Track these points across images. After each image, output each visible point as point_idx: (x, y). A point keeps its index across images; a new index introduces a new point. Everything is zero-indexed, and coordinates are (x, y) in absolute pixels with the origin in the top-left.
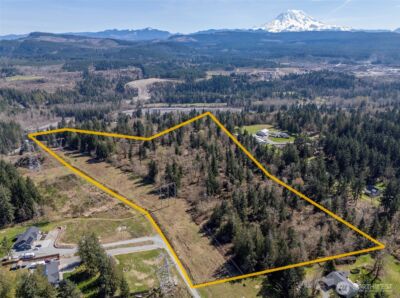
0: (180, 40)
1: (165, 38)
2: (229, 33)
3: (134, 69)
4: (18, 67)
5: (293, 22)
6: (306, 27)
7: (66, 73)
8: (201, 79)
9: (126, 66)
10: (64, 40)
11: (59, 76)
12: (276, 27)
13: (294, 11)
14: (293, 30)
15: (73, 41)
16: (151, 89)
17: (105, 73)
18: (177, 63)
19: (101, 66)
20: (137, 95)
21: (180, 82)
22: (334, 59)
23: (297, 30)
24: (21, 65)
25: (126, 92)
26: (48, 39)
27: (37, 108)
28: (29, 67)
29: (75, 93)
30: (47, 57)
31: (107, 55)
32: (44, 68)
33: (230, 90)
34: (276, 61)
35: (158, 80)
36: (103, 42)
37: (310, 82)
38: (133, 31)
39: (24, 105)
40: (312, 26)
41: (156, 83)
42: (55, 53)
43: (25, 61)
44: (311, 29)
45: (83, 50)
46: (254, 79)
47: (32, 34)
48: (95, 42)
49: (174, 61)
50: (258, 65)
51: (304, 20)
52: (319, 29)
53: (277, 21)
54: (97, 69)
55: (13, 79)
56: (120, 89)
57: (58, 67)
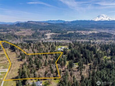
0: (66, 23)
1: (62, 23)
2: (81, 21)
3: (49, 30)
4: (21, 29)
5: (102, 18)
6: (107, 19)
7: (32, 31)
8: (65, 34)
9: (48, 30)
10: (35, 23)
11: (29, 32)
12: (97, 19)
13: (103, 15)
14: (103, 20)
15: (37, 23)
16: (51, 36)
17: (41, 31)
18: (62, 29)
19: (41, 30)
20: (47, 37)
21: (59, 34)
22: (110, 29)
23: (104, 20)
24: (22, 29)
25: (44, 36)
26: (31, 23)
27: (20, 39)
28: (23, 30)
29: (31, 36)
30: (29, 27)
31: (44, 27)
32: (27, 30)
33: (73, 37)
34: (91, 29)
35: (54, 33)
36: (45, 23)
37: (98, 35)
38: (55, 21)
39: (17, 39)
40: (109, 19)
41: (53, 34)
42: (32, 26)
43: (24, 28)
44: (108, 20)
45: (39, 25)
46: (81, 34)
47: (28, 22)
48: (43, 24)
49: (61, 28)
50: (84, 30)
51: (106, 17)
52: (111, 20)
53: (97, 18)
54: (40, 30)
55: (18, 32)
56: (43, 35)
57: (30, 30)
